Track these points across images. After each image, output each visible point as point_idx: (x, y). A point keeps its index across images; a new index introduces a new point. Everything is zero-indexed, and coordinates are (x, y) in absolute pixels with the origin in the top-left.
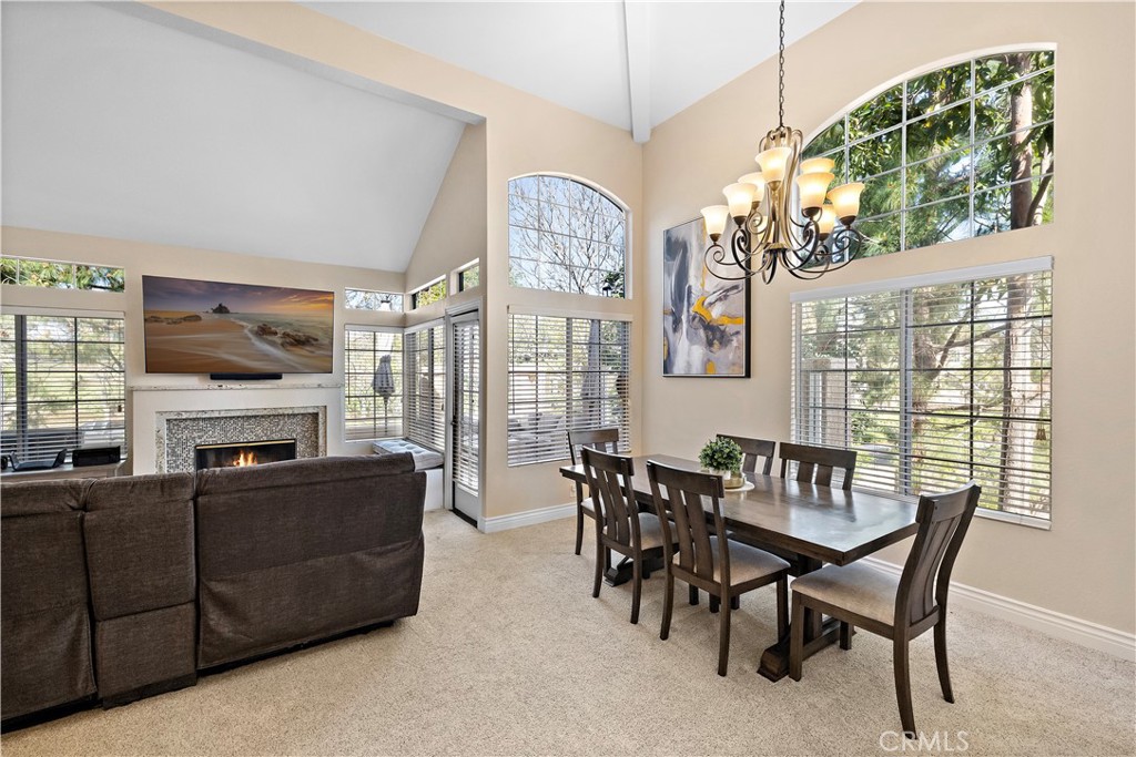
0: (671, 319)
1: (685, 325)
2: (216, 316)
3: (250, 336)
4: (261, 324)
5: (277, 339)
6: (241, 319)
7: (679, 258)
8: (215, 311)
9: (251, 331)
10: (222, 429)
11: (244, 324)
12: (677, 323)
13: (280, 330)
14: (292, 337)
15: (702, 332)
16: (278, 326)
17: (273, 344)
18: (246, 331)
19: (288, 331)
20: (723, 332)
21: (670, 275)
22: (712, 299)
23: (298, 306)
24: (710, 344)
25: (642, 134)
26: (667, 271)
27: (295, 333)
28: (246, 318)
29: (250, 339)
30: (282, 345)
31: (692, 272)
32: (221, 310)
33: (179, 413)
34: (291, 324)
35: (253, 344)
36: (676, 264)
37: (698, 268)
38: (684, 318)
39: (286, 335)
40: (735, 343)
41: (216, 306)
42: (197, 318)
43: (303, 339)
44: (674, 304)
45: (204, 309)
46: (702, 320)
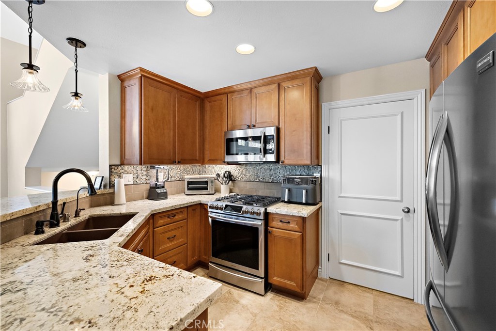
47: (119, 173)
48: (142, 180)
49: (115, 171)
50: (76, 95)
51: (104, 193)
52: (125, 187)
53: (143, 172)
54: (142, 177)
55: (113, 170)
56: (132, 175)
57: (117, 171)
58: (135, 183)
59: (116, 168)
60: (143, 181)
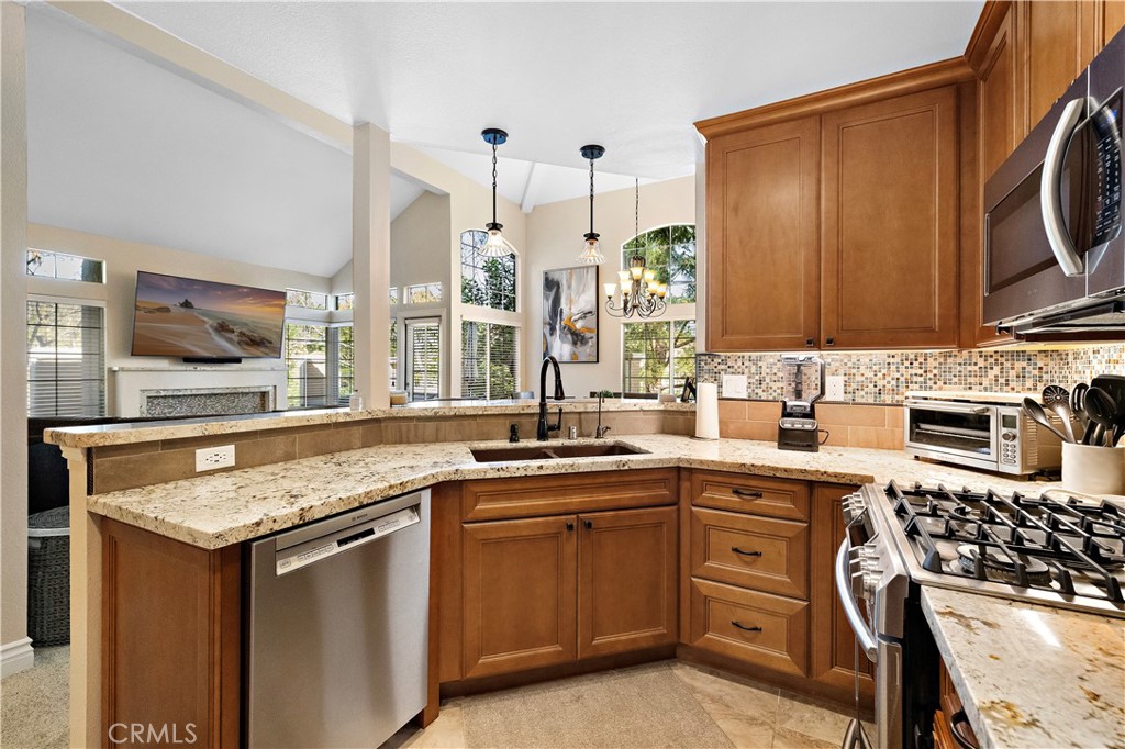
0: (548, 327)
1: (558, 332)
2: (183, 310)
3: (211, 331)
4: (220, 321)
5: (234, 337)
6: (203, 315)
7: (554, 290)
8: (182, 305)
9: (211, 326)
10: (189, 406)
11: (205, 319)
12: (553, 330)
13: (237, 329)
14: (248, 337)
15: (569, 336)
16: (235, 325)
17: (230, 341)
18: (207, 326)
19: (244, 330)
20: (583, 337)
21: (547, 300)
22: (577, 317)
23: (253, 308)
24: (575, 343)
25: (527, 208)
26: (546, 297)
27: (250, 334)
28: (207, 314)
29: (210, 334)
30: (239, 343)
31: (563, 300)
32: (187, 304)
33: (158, 391)
34: (246, 324)
35: (212, 339)
36: (552, 294)
37: (567, 299)
38: (558, 327)
39: (242, 334)
40: (590, 343)
41: (182, 301)
42: (167, 310)
43: (258, 340)
44: (551, 318)
45: (173, 302)
46: (569, 329)
47: (716, 370)
48: (771, 391)
49: (706, 367)
50: (592, 237)
51: (682, 409)
52: (719, 404)
53: (775, 371)
54: (772, 384)
55: (703, 364)
56: (745, 377)
57: (711, 366)
58: (754, 397)
59: (709, 360)
60: (775, 395)
